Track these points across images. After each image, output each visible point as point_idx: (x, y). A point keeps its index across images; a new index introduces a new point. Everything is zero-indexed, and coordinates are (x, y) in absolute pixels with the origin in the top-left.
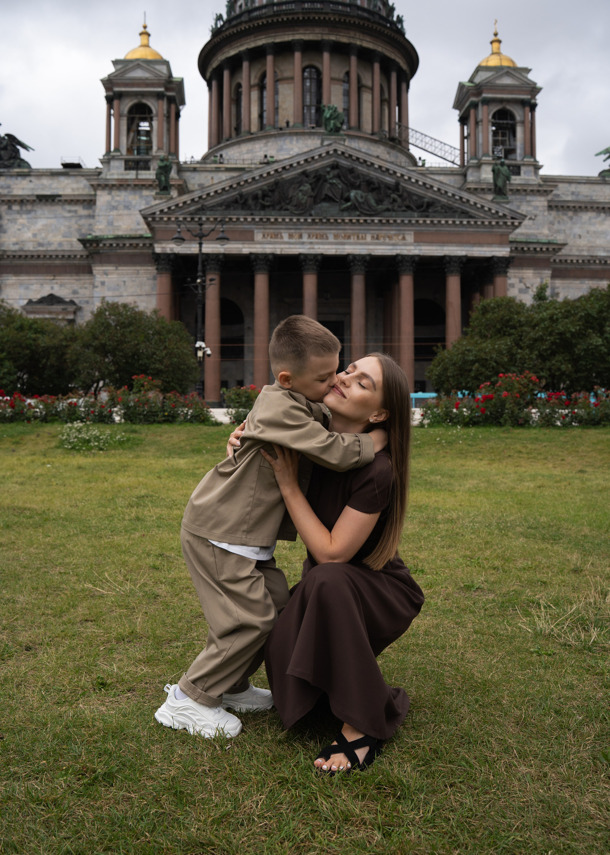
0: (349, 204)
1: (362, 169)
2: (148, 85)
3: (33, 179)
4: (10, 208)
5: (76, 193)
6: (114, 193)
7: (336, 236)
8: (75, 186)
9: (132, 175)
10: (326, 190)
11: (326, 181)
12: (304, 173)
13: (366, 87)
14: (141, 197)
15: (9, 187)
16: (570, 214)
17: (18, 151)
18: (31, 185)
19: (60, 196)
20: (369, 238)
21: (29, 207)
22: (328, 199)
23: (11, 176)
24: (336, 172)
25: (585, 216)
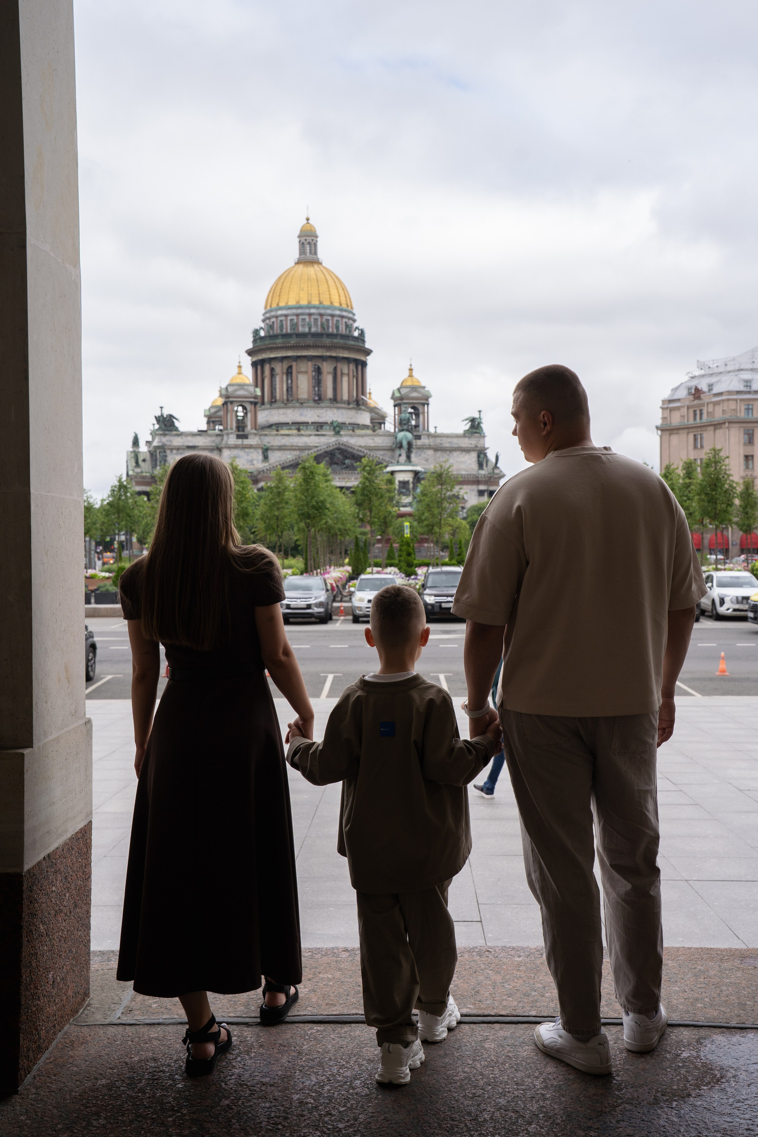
0: (345, 466)
1: (350, 450)
2: (246, 397)
3: (183, 437)
4: (171, 452)
5: (205, 444)
6: (232, 450)
7: (339, 478)
8: (204, 441)
9: (239, 442)
10: (335, 460)
11: (335, 455)
12: (326, 452)
13: (345, 374)
14: (245, 452)
15: (171, 441)
16: (448, 453)
17: (173, 422)
18: (182, 440)
19: (198, 446)
20: (353, 479)
21: (181, 451)
22: (336, 463)
23: (172, 435)
24: (339, 451)
25: (455, 454)
